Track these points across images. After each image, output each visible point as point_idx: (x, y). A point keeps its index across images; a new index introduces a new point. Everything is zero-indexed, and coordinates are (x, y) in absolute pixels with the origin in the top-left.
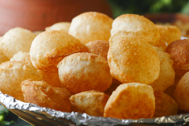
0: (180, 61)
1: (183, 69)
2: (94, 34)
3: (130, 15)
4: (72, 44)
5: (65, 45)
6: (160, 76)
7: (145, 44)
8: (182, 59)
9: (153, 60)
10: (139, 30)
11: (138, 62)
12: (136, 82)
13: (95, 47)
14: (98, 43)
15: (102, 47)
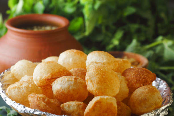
0: (132, 82)
1: (134, 87)
2: (75, 64)
3: (98, 51)
4: (61, 70)
5: (56, 70)
6: (120, 91)
7: (110, 70)
8: (133, 80)
9: (116, 81)
10: (105, 61)
11: (106, 82)
12: (104, 95)
13: (76, 73)
14: (78, 69)
15: (80, 72)
